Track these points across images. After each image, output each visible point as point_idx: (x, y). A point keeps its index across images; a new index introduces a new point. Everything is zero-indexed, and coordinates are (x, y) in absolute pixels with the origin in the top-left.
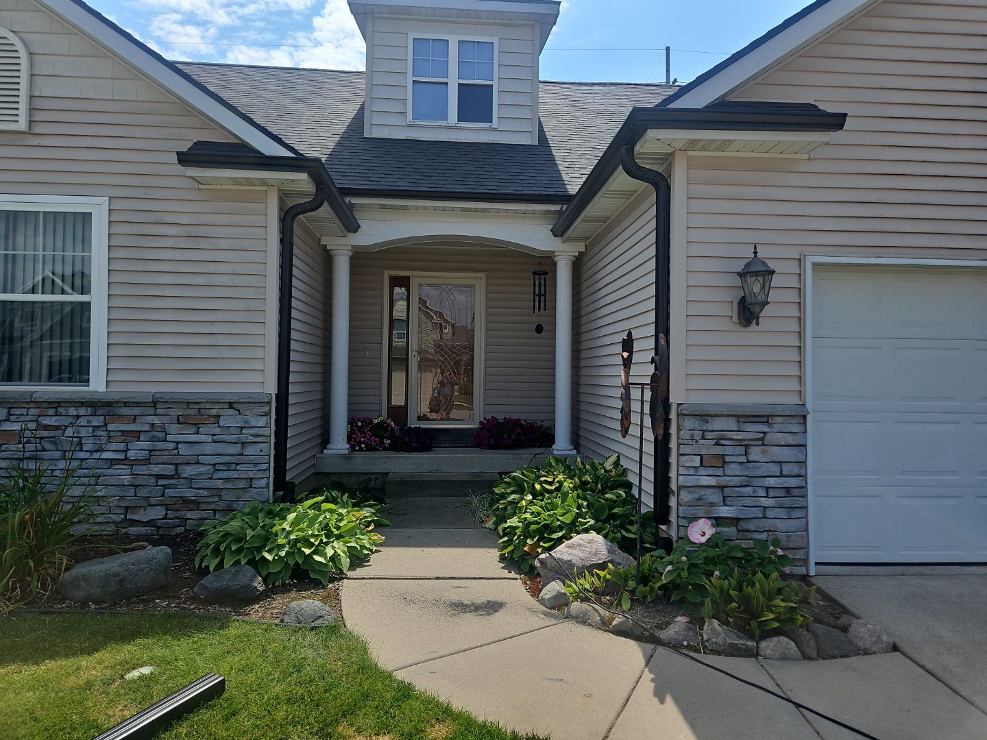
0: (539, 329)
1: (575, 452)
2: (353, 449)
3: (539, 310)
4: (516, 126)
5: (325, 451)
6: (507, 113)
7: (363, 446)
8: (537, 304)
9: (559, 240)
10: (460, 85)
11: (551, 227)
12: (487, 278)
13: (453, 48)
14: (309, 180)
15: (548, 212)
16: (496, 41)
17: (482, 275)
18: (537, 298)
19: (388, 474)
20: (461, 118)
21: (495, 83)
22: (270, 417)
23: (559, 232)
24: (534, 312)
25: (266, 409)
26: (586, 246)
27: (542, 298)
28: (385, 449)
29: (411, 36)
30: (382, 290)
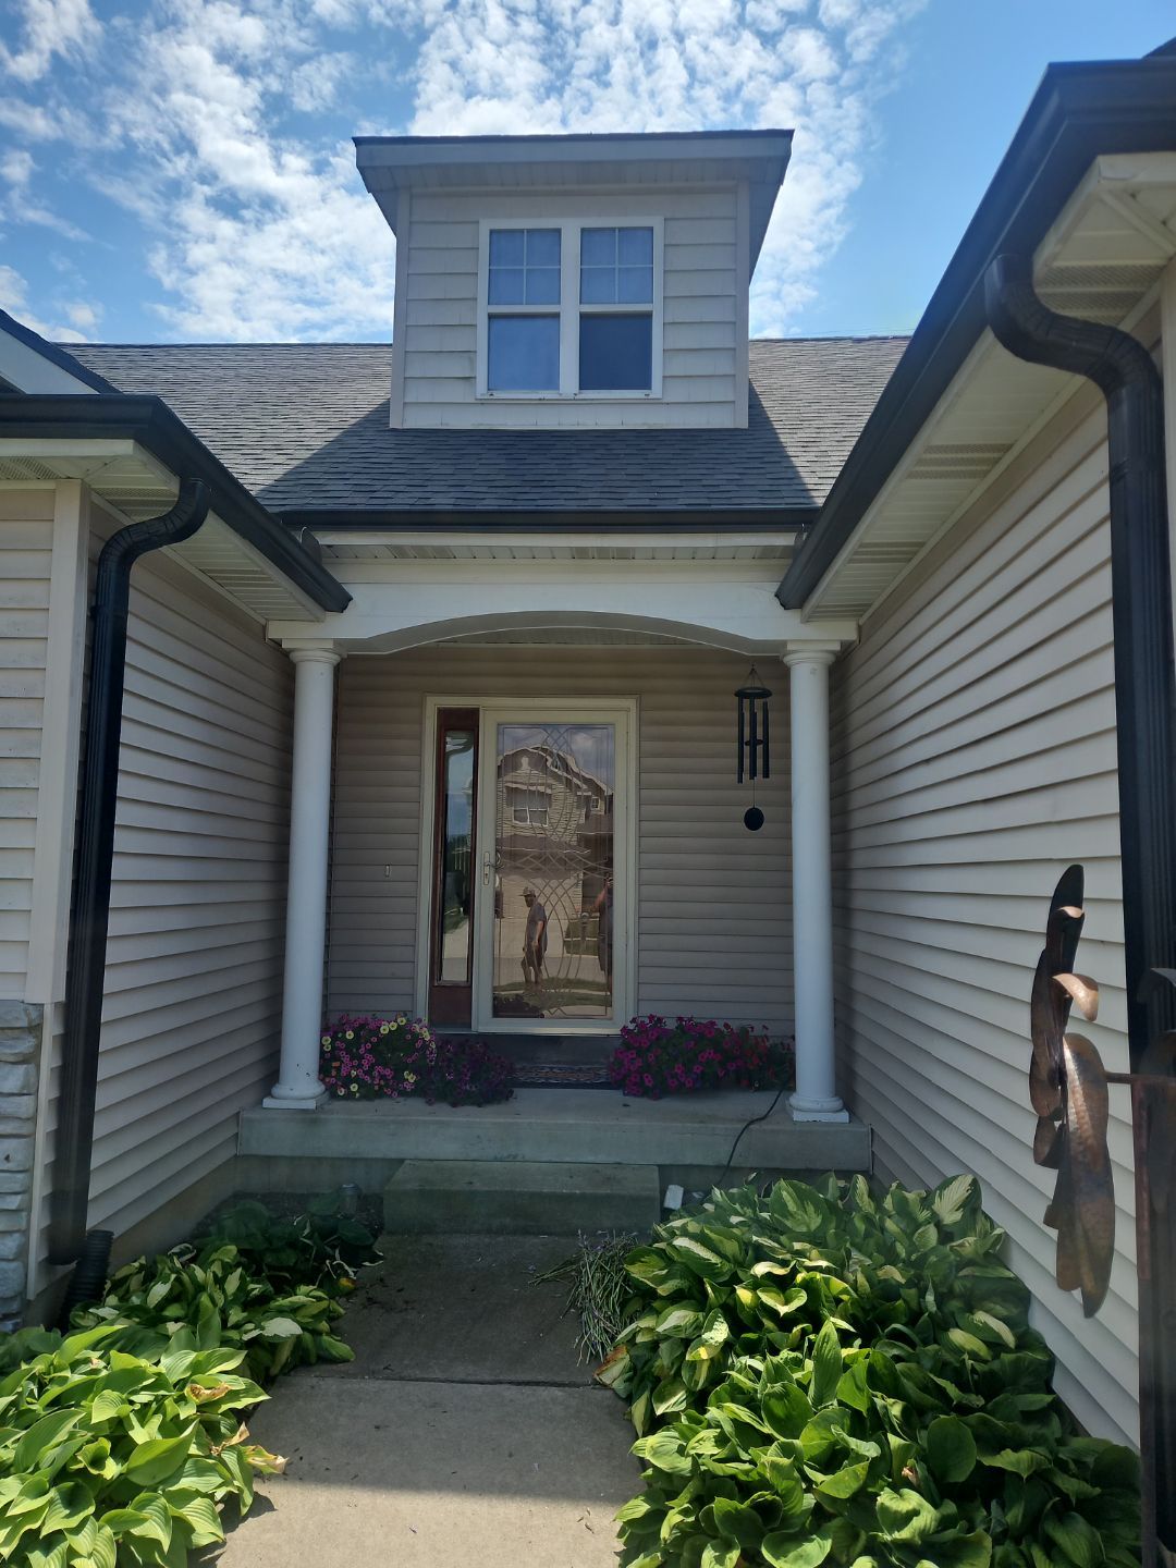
0: (754, 820)
1: (844, 1117)
2: (331, 1093)
3: (753, 774)
4: (701, 392)
5: (267, 1102)
6: (679, 366)
7: (354, 1087)
8: (747, 762)
9: (793, 617)
10: (583, 317)
11: (775, 587)
12: (641, 709)
13: (571, 245)
14: (144, 456)
15: (767, 553)
16: (656, 222)
17: (630, 703)
18: (747, 749)
19: (401, 1161)
20: (584, 384)
21: (656, 308)
22: (38, 1067)
23: (794, 596)
24: (740, 780)
25: (25, 1045)
26: (860, 628)
27: (760, 748)
28: (403, 1094)
29: (486, 226)
30: (419, 737)
